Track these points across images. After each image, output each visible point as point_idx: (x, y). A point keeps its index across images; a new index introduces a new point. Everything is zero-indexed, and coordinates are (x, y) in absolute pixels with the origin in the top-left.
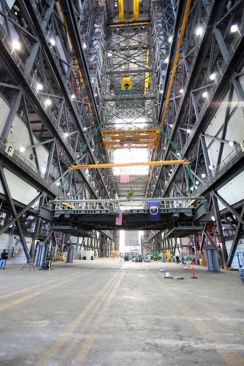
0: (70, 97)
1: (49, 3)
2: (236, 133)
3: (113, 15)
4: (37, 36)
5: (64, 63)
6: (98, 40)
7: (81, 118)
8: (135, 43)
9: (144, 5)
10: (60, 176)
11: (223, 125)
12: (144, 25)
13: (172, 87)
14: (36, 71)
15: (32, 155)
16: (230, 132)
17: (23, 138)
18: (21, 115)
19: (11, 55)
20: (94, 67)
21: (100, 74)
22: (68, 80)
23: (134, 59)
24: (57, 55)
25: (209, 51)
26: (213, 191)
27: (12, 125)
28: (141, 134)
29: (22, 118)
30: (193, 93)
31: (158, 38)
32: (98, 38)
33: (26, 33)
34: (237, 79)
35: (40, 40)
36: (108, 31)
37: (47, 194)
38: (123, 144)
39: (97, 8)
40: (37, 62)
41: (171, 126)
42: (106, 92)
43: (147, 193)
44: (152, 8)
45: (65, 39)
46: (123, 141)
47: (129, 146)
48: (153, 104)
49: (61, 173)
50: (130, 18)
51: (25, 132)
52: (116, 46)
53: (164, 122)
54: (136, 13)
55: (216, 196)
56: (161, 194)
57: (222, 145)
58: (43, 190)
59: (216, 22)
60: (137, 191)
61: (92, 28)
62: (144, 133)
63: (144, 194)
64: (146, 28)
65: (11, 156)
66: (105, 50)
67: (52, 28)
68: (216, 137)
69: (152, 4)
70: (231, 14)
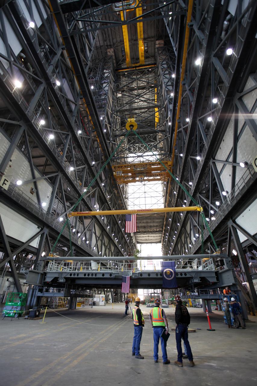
0: (76, 132)
1: (56, 51)
2: (247, 154)
3: (121, 62)
4: (42, 78)
5: (71, 102)
6: (107, 83)
7: (90, 152)
8: (144, 84)
9: (149, 51)
10: (65, 211)
11: (232, 148)
12: (150, 68)
13: (179, 118)
14: (41, 109)
15: (32, 189)
16: (240, 154)
17: (23, 171)
18: (23, 150)
19: (13, 93)
20: (104, 106)
21: (110, 112)
22: (75, 117)
23: (142, 97)
24: (63, 95)
25: (210, 79)
26: (231, 221)
27: (12, 159)
28: (152, 167)
29: (23, 152)
30: (199, 120)
31: (164, 77)
32: (108, 81)
33: (31, 76)
34: (240, 99)
35: (45, 81)
36: (117, 75)
37: (49, 230)
38: (135, 178)
39: (105, 57)
40: (42, 101)
41: (181, 155)
42: (117, 128)
43: (164, 228)
44: (156, 53)
45: (72, 81)
46: (135, 174)
47: (141, 179)
48: (164, 137)
49: (66, 208)
50: (137, 63)
51: (26, 166)
52: (126, 87)
53: (175, 153)
54: (142, 58)
55: (234, 225)
56: (177, 229)
57: (234, 168)
58: (45, 226)
59: (213, 52)
60: (154, 226)
61: (101, 74)
62: (155, 165)
63: (161, 229)
64: (152, 70)
65: (7, 189)
66: (114, 92)
67: (58, 73)
68: (227, 161)
69: (156, 50)
70: (226, 42)
